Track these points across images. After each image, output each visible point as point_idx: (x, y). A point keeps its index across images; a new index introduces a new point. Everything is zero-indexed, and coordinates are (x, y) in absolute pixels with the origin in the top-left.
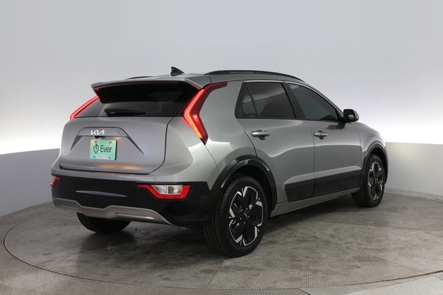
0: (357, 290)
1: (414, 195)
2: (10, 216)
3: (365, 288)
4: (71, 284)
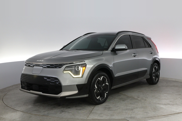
0: (150, 120)
1: (174, 80)
2: (5, 89)
3: (153, 119)
4: (30, 117)
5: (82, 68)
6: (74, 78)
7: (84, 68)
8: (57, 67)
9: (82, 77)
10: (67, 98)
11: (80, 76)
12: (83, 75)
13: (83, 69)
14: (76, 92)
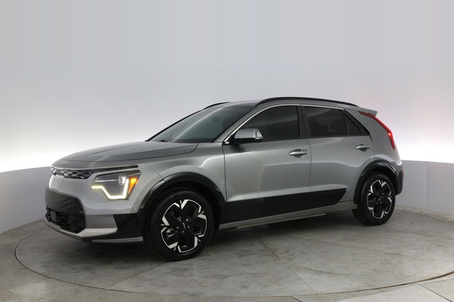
5: (128, 180)
6: (109, 200)
7: (133, 181)
8: (82, 175)
9: (127, 199)
10: (94, 241)
11: (124, 196)
12: (128, 196)
13: (130, 182)
14: (114, 230)
